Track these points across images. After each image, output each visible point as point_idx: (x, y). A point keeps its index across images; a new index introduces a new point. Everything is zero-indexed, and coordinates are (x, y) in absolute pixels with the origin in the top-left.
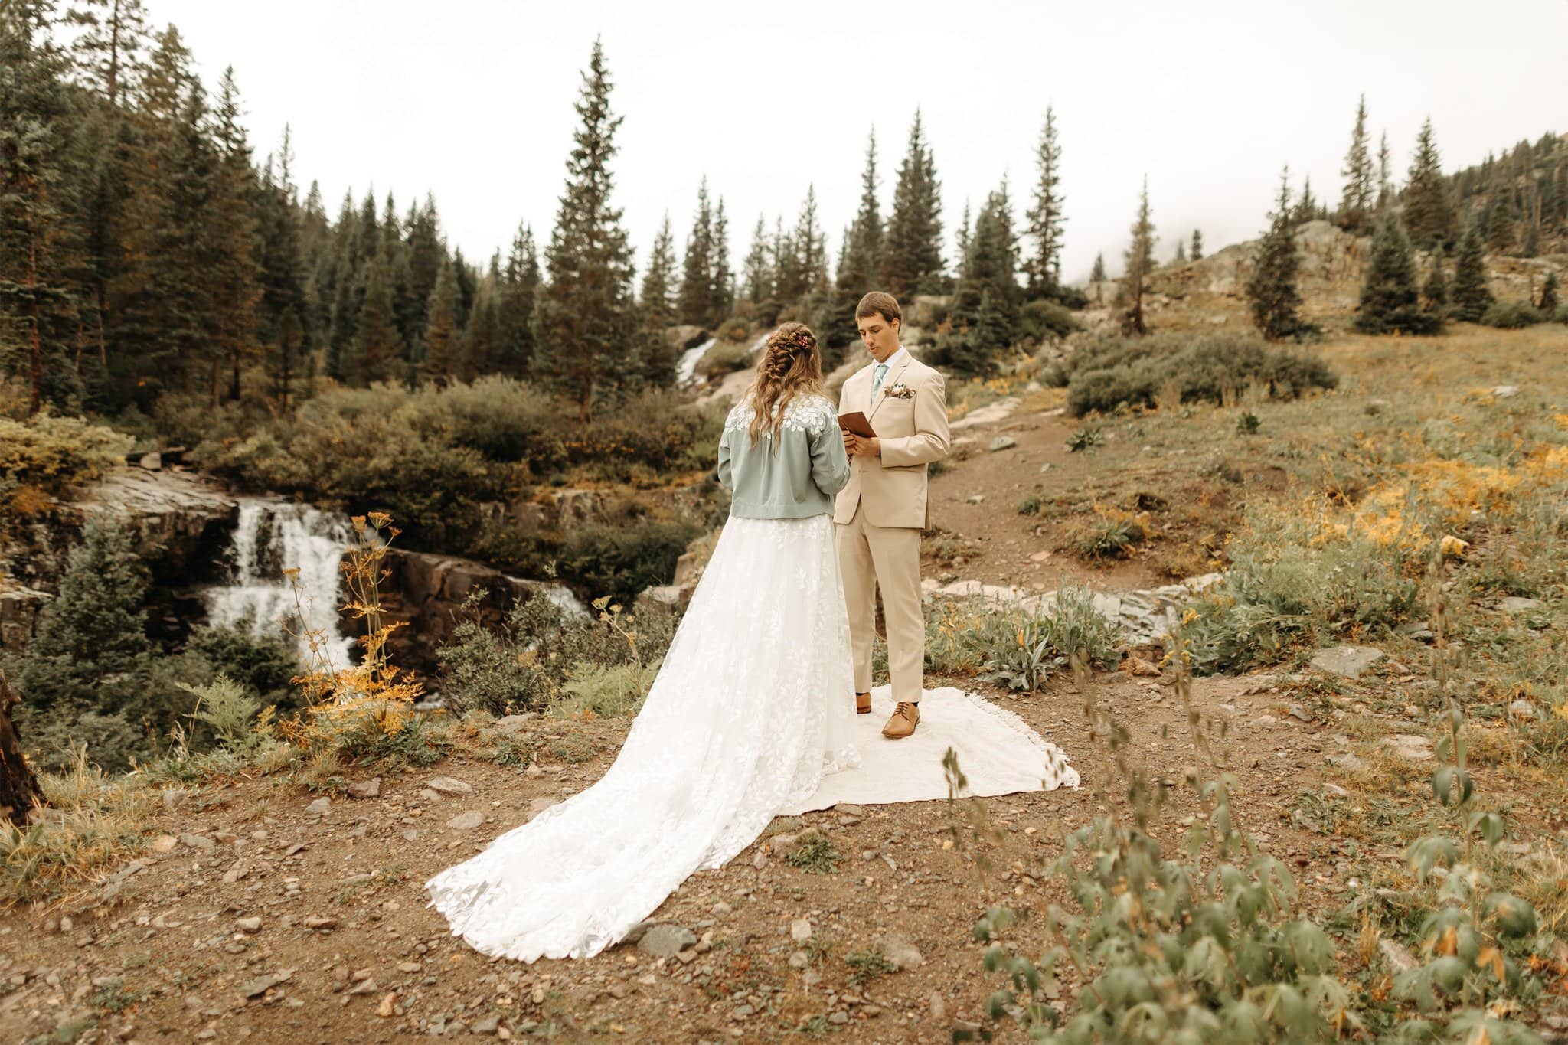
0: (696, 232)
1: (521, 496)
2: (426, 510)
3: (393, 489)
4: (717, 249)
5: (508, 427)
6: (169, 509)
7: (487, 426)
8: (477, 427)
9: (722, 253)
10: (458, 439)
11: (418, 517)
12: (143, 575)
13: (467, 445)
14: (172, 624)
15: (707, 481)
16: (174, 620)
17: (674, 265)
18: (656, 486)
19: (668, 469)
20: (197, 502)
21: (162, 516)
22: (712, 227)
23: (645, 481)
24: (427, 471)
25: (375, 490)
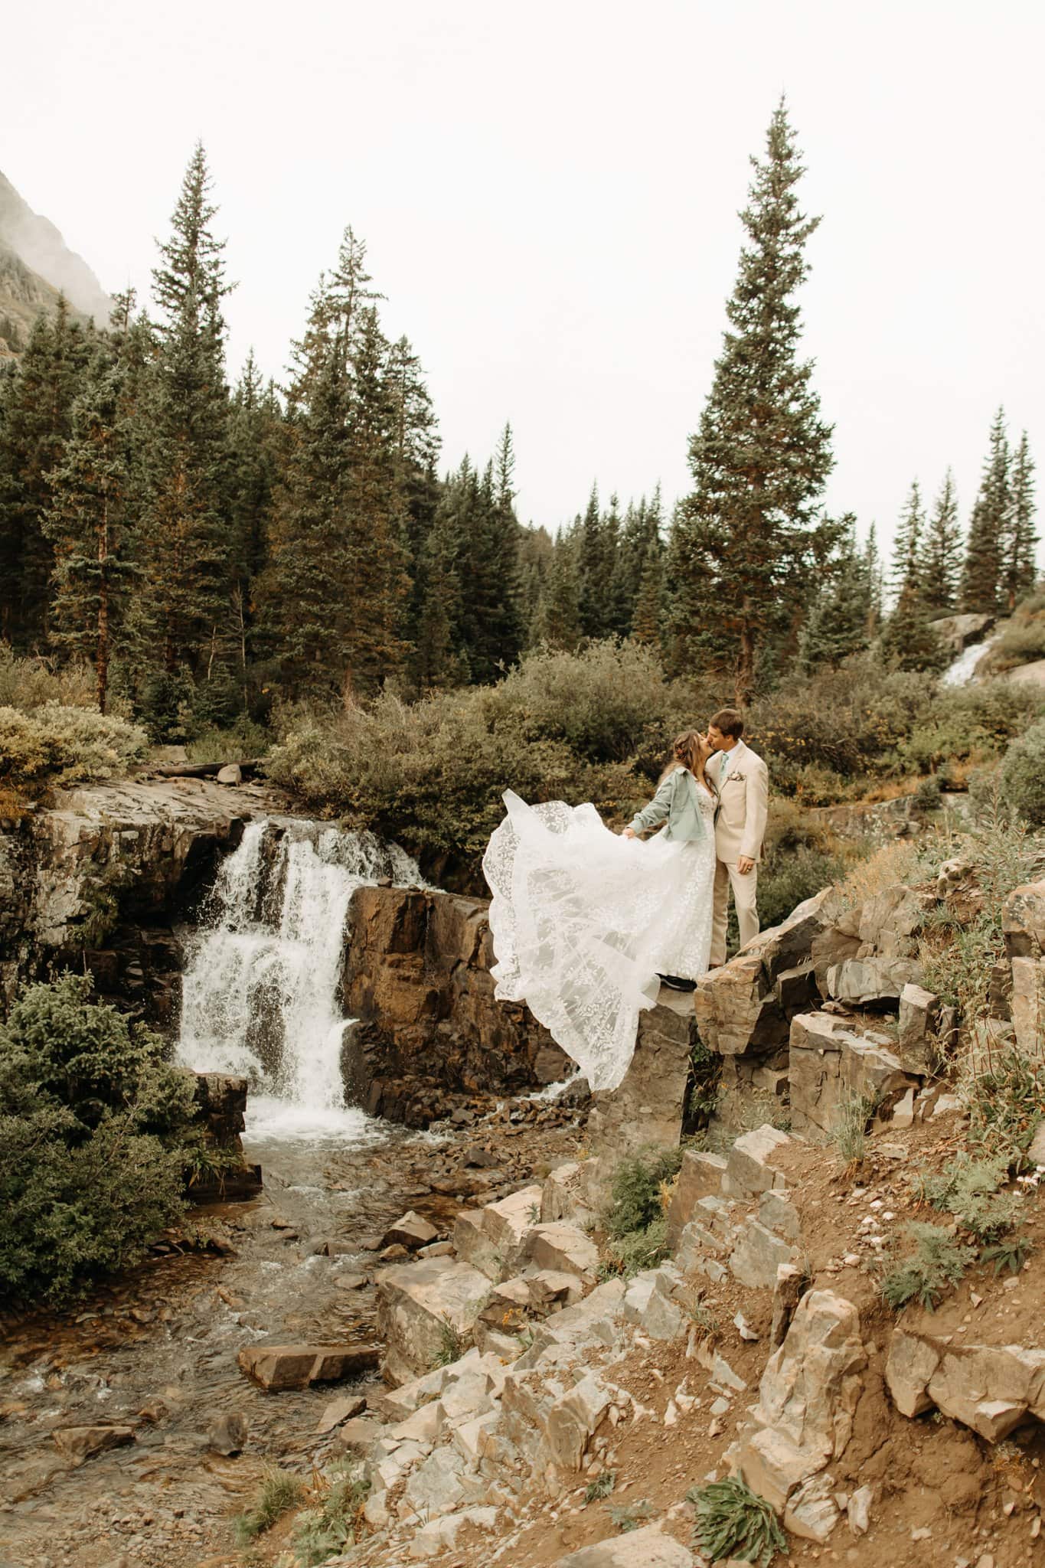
0: (985, 488)
1: (620, 816)
2: (472, 831)
3: (431, 798)
4: (1016, 507)
5: (620, 710)
6: (155, 820)
7: (585, 707)
8: (571, 710)
9: (1024, 511)
10: (541, 729)
11: (463, 841)
12: (106, 909)
13: (553, 736)
14: (136, 978)
15: (926, 791)
16: (139, 972)
17: (957, 542)
18: (838, 801)
19: (862, 773)
20: (192, 812)
21: (142, 830)
22: (1009, 478)
23: (820, 793)
24: (483, 772)
25: (410, 800)
